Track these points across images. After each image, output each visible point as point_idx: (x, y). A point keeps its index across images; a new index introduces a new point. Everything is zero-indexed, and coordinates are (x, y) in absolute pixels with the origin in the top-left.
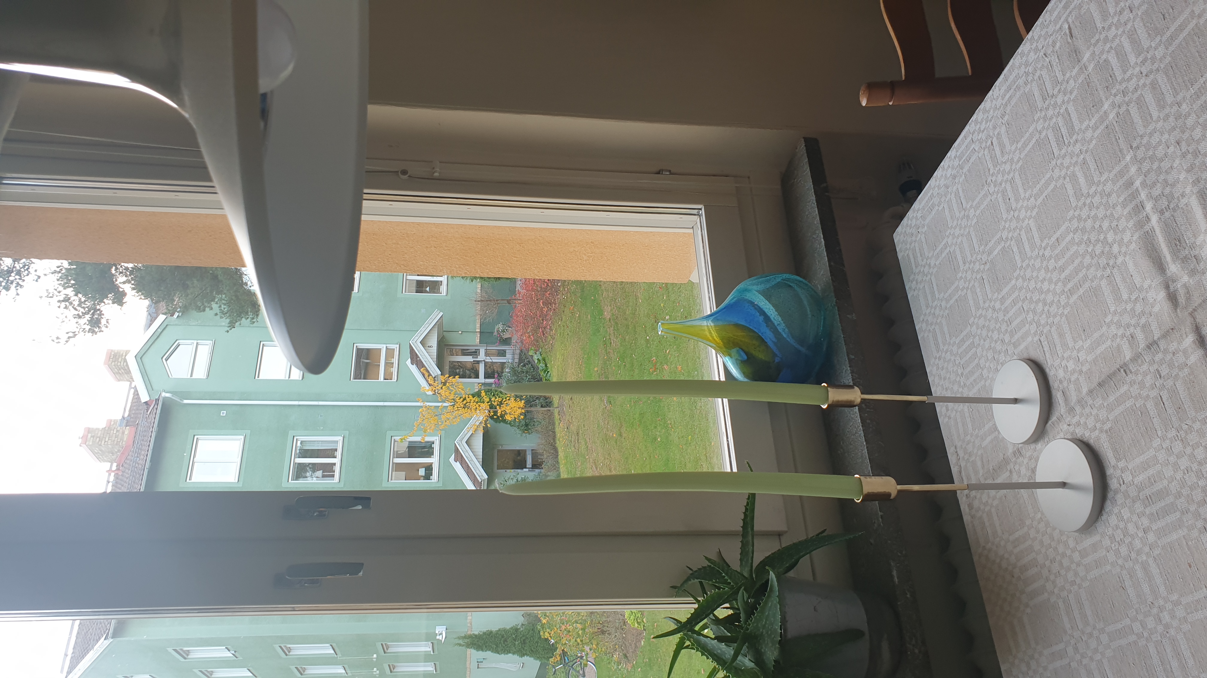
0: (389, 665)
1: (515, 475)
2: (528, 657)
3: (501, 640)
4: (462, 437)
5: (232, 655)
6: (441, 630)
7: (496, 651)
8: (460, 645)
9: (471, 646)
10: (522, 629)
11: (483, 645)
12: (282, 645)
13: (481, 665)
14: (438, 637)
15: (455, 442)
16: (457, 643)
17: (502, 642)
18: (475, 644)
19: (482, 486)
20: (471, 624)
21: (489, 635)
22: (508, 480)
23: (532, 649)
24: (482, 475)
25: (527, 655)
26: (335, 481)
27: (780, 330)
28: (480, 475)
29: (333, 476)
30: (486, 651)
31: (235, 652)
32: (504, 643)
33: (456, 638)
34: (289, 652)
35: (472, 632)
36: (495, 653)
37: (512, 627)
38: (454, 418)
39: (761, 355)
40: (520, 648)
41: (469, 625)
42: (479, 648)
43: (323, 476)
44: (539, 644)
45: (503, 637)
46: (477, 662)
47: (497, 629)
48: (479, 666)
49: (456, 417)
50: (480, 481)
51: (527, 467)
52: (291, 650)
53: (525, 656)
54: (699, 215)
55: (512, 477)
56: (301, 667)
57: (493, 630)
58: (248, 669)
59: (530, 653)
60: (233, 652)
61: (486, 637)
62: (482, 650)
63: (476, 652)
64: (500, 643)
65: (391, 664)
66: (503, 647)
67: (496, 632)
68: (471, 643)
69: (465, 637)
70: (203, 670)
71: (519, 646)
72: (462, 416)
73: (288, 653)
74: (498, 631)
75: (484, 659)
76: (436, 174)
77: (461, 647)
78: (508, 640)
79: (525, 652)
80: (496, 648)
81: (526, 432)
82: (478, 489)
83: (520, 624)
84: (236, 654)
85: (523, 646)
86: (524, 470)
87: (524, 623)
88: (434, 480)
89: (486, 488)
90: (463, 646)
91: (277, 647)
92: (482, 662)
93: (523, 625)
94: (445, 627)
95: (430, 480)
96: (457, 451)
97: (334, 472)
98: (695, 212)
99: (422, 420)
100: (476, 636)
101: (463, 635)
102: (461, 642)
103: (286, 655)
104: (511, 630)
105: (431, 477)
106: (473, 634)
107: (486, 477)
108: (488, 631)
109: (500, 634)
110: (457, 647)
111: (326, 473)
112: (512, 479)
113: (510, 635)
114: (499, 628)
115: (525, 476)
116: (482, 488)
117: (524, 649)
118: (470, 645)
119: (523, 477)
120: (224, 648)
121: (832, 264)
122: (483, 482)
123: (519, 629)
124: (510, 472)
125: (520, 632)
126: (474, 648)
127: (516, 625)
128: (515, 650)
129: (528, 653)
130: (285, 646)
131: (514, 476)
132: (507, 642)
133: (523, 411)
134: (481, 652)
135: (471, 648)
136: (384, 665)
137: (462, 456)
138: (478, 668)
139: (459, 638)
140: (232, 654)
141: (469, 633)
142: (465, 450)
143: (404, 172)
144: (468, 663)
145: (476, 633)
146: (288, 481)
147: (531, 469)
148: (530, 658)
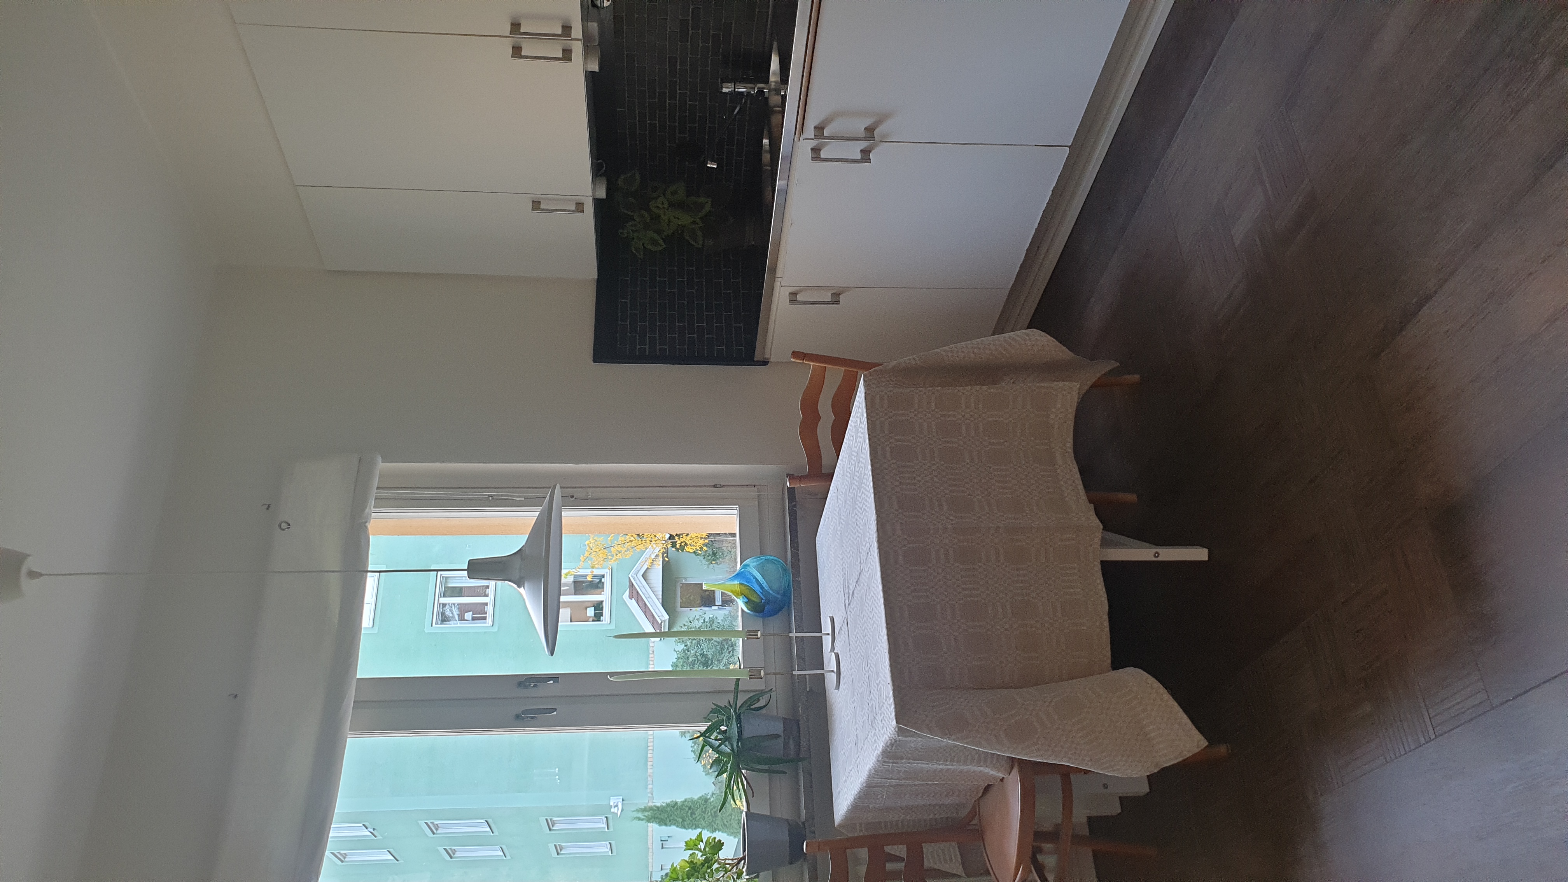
0: (555, 846)
1: (701, 614)
2: (720, 833)
3: (688, 812)
4: (637, 570)
5: (370, 834)
6: (616, 801)
7: (682, 825)
8: (639, 819)
9: (653, 819)
10: (712, 799)
11: (666, 818)
12: (428, 822)
13: (666, 845)
14: (613, 810)
15: (630, 576)
16: (635, 816)
17: (689, 815)
18: (657, 818)
19: (663, 629)
20: (652, 794)
21: (673, 807)
22: (693, 620)
23: (725, 823)
24: (662, 616)
25: (719, 830)
26: (487, 625)
27: (764, 585)
28: (660, 615)
29: (485, 618)
30: (670, 826)
31: (374, 829)
32: (691, 816)
33: (634, 811)
34: (437, 830)
35: (654, 804)
36: (681, 828)
37: (701, 797)
38: (626, 551)
39: (755, 599)
40: (710, 821)
41: (650, 795)
42: (662, 822)
43: (474, 619)
44: (733, 817)
45: (690, 808)
46: (661, 841)
47: (683, 800)
48: (664, 846)
49: (628, 550)
50: (660, 622)
51: (716, 604)
52: (438, 827)
53: (717, 832)
54: (737, 510)
55: (698, 617)
56: (451, 849)
57: (677, 800)
58: (388, 851)
59: (723, 828)
60: (372, 830)
61: (671, 810)
62: (666, 825)
63: (658, 827)
64: (687, 816)
65: (557, 844)
66: (691, 821)
67: (682, 803)
68: (652, 816)
69: (644, 810)
70: (335, 852)
71: (710, 820)
72: (635, 548)
73: (435, 831)
74: (684, 802)
75: (669, 837)
76: (590, 497)
77: (640, 822)
78: (696, 813)
79: (716, 827)
80: (682, 822)
81: (713, 562)
82: (658, 631)
83: (710, 794)
84: (375, 833)
85: (714, 819)
86: (713, 608)
87: (715, 792)
88: (605, 621)
89: (667, 630)
90: (642, 820)
91: (422, 823)
92: (667, 841)
93: (713, 794)
94: (621, 797)
95: (600, 621)
96: (632, 585)
97: (486, 613)
98: (736, 509)
99: (589, 553)
100: (658, 807)
101: (643, 807)
102: (640, 815)
103: (434, 833)
104: (700, 801)
105: (601, 617)
106: (655, 806)
107: (667, 617)
108: (673, 801)
109: (687, 806)
110: (636, 822)
111: (476, 616)
112: (698, 619)
113: (698, 807)
114: (686, 797)
115: (714, 616)
116: (663, 631)
117: (715, 823)
118: (651, 819)
119: (711, 616)
120: (361, 825)
121: (792, 549)
122: (663, 624)
123: (710, 799)
124: (696, 611)
125: (711, 803)
126: (656, 822)
127: (705, 794)
128: (705, 825)
129: (720, 827)
130: (432, 823)
131: (700, 616)
132: (695, 814)
133: (707, 541)
134: (664, 827)
135: (652, 822)
136: (549, 845)
137: (638, 592)
138: (662, 848)
139: (638, 811)
140: (371, 832)
141: (650, 804)
142: (641, 585)
143: (572, 497)
144: (650, 842)
145: (658, 804)
146: (432, 626)
147: (720, 607)
148: (722, 834)
